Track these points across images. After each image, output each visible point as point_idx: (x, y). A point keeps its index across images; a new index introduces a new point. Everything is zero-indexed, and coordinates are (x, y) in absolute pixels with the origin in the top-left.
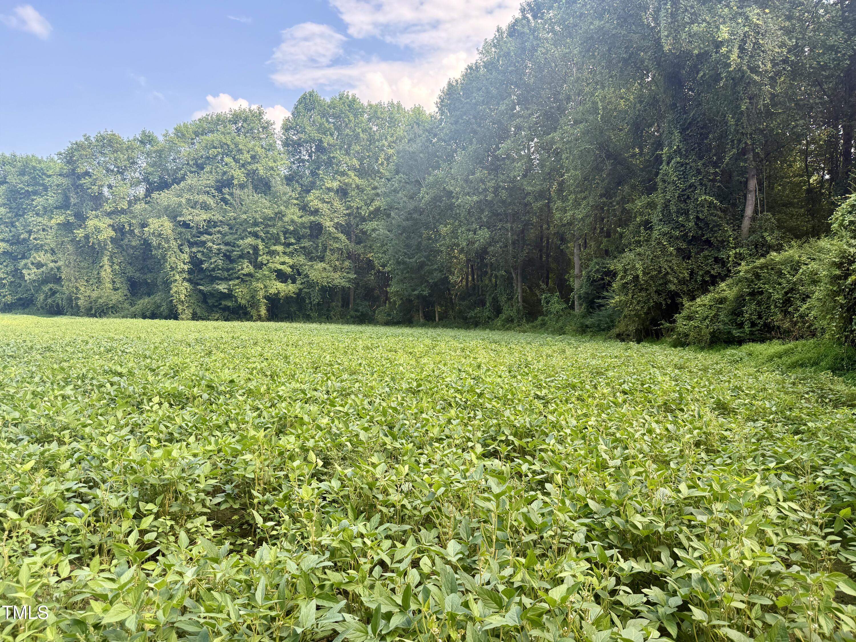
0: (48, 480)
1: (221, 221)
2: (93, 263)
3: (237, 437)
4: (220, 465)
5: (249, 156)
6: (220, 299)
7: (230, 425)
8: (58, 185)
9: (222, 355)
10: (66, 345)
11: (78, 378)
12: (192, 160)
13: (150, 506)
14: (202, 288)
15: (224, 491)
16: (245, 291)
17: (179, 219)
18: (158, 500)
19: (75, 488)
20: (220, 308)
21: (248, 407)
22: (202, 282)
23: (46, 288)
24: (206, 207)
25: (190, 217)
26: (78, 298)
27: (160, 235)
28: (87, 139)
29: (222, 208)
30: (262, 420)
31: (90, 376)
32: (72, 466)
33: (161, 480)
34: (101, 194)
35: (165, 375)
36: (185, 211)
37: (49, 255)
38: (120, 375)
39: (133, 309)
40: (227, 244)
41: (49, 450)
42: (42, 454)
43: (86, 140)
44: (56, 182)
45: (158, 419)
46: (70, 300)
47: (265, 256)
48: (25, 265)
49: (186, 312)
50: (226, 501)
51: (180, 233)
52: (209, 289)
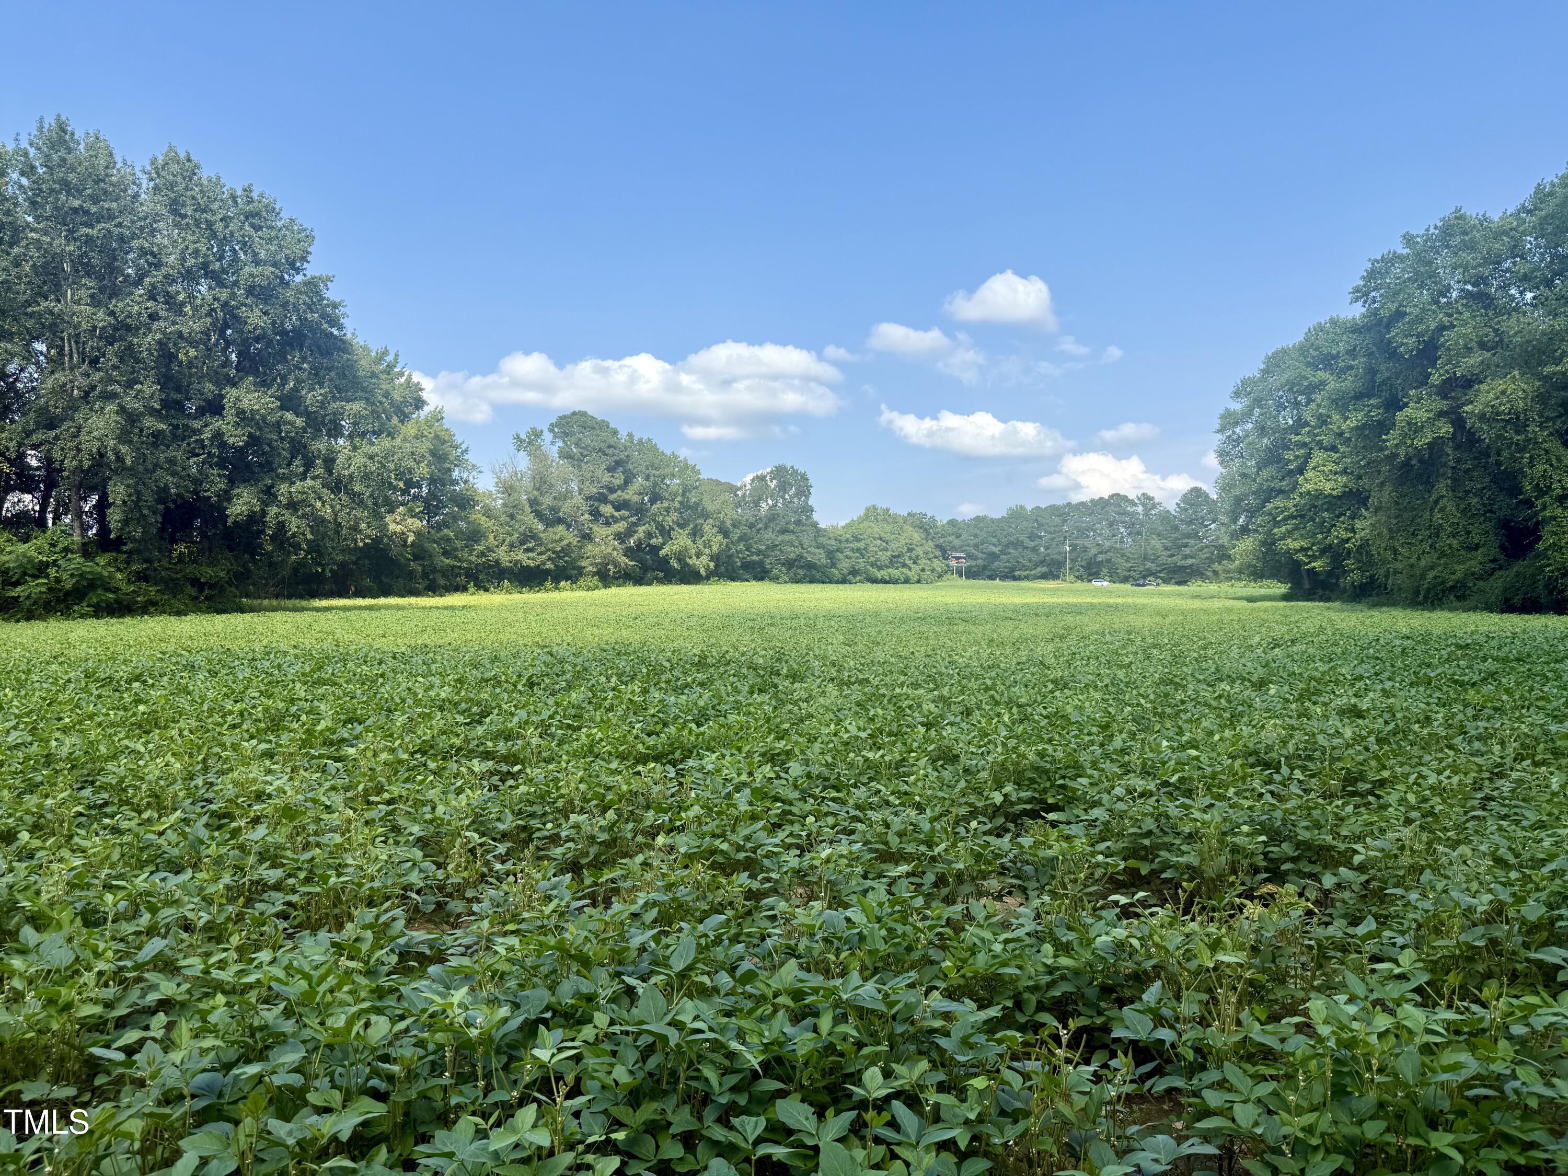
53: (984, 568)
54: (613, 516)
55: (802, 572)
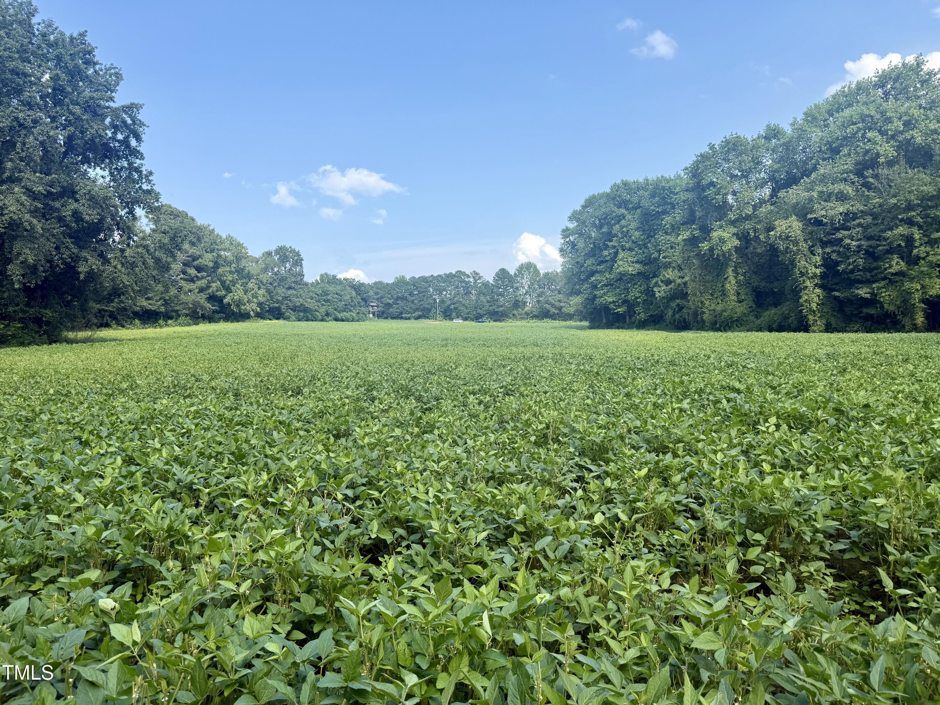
0: (661, 489)
1: (862, 212)
2: (718, 275)
3: (870, 475)
4: (845, 505)
5: (900, 124)
6: (861, 306)
7: (861, 459)
8: (684, 201)
9: (858, 374)
10: (690, 359)
11: (696, 392)
12: (825, 145)
13: (758, 536)
14: (837, 294)
15: (849, 538)
16: (894, 294)
17: (809, 216)
18: (768, 531)
19: (685, 501)
20: (860, 318)
21: (888, 440)
22: (838, 287)
23: (674, 305)
24: (842, 197)
25: (823, 213)
26: (703, 313)
27: (788, 237)
28: (712, 147)
29: (863, 195)
30: (907, 458)
31: (708, 390)
32: (682, 479)
33: (771, 510)
34: (725, 202)
35: (787, 394)
36: (816, 206)
37: (676, 271)
38: (738, 391)
39: (759, 322)
40: (869, 238)
41: (663, 461)
42: (657, 463)
43: (710, 149)
44: (683, 198)
45: (773, 442)
46: (696, 314)
47: (922, 248)
48: (656, 283)
49: (819, 323)
50: (851, 550)
51: (811, 233)
52: (846, 294)
53: (383, 312)
54: (197, 277)
55: (302, 314)
